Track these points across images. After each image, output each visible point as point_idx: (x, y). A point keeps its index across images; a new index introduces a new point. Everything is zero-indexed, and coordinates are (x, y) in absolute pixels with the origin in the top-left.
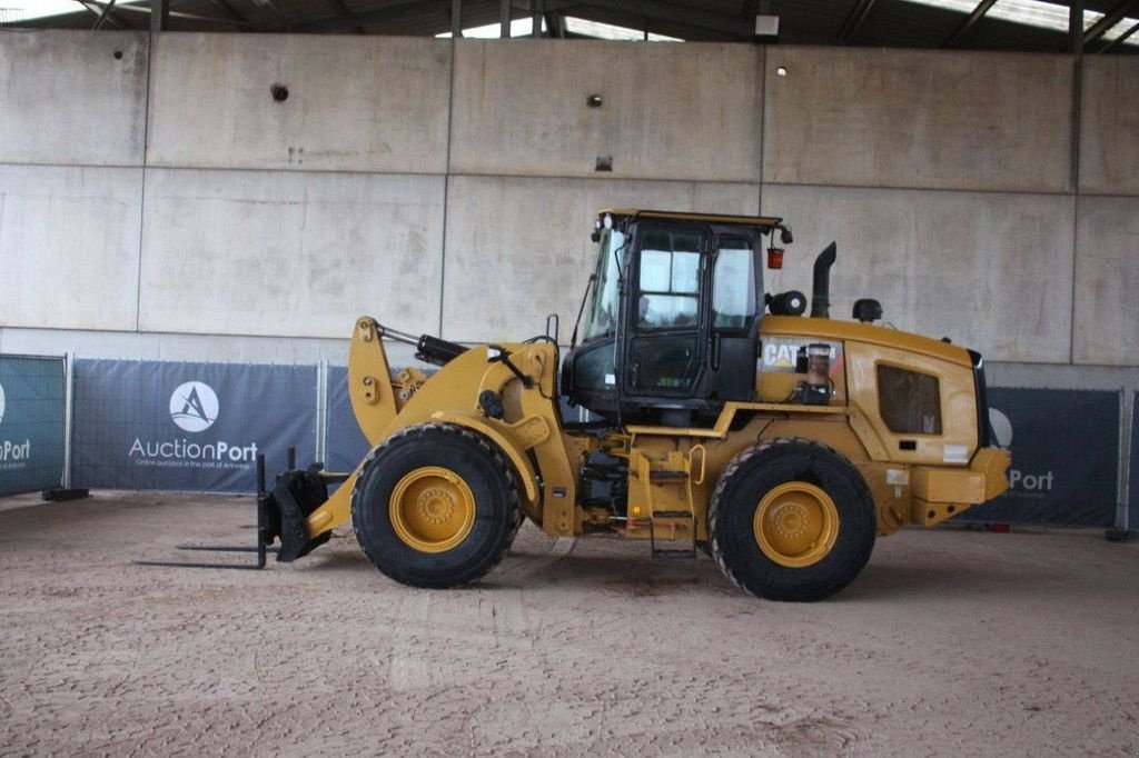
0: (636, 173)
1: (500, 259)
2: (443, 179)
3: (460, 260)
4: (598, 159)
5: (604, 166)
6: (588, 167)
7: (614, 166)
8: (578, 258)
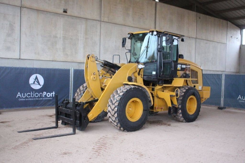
0: (73, 14)
1: (37, 35)
2: (20, 8)
3: (26, 34)
4: (64, 9)
5: (65, 11)
6: (61, 11)
7: (68, 12)
8: (58, 36)
